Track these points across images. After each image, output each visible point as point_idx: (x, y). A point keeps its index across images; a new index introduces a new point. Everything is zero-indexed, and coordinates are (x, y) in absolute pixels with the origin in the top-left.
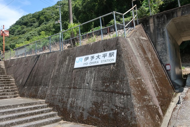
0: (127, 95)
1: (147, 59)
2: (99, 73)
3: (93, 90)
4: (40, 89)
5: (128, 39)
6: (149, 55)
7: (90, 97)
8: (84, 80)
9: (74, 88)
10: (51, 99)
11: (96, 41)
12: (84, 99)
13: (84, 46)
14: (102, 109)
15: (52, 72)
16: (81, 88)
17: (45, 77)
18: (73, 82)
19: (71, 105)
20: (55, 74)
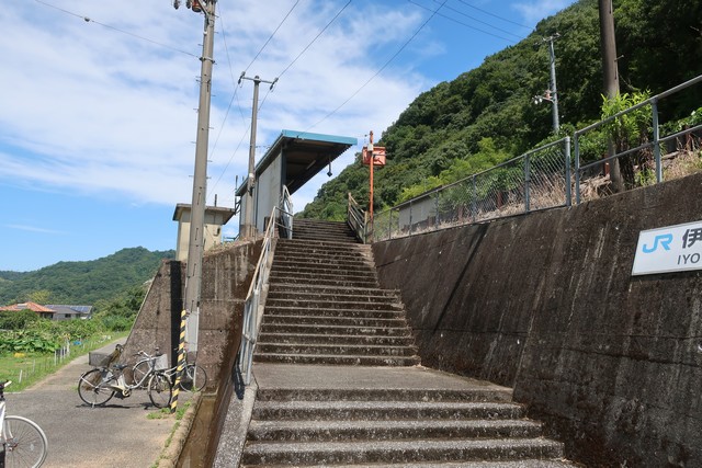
4: (493, 345)
9: (635, 356)
10: (537, 390)
12: (684, 409)
15: (536, 286)
16: (667, 362)
17: (508, 304)
18: (630, 331)
19: (622, 424)
20: (551, 294)
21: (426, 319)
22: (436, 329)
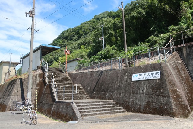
0: (168, 97)
1: (181, 76)
2: (150, 84)
3: (146, 94)
4: (108, 93)
5: (168, 64)
6: (183, 74)
7: (144, 98)
8: (140, 88)
9: (133, 93)
10: (117, 100)
11: (146, 64)
12: (140, 99)
13: (138, 67)
14: (153, 105)
15: (116, 83)
16: (138, 93)
17: (110, 86)
18: (132, 89)
19: (132, 103)
20: (118, 84)
21: (90, 90)
22: (93, 91)
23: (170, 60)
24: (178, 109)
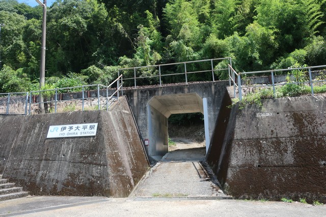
0: (104, 165)
1: (127, 133)
2: (78, 145)
3: (70, 162)
5: (110, 113)
6: (129, 130)
7: (65, 168)
8: (60, 152)
9: (46, 160)
10: (13, 174)
11: (76, 110)
12: (58, 171)
13: (61, 114)
14: (79, 179)
15: (13, 141)
16: (55, 160)
18: (45, 153)
19: (42, 178)
20: (19, 143)
23: (114, 107)
24: (117, 184)
